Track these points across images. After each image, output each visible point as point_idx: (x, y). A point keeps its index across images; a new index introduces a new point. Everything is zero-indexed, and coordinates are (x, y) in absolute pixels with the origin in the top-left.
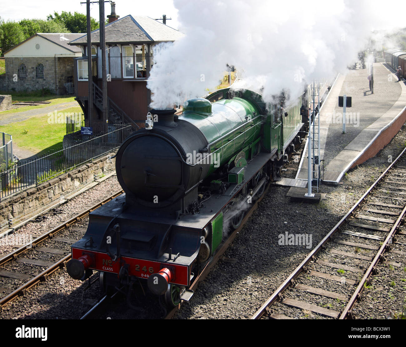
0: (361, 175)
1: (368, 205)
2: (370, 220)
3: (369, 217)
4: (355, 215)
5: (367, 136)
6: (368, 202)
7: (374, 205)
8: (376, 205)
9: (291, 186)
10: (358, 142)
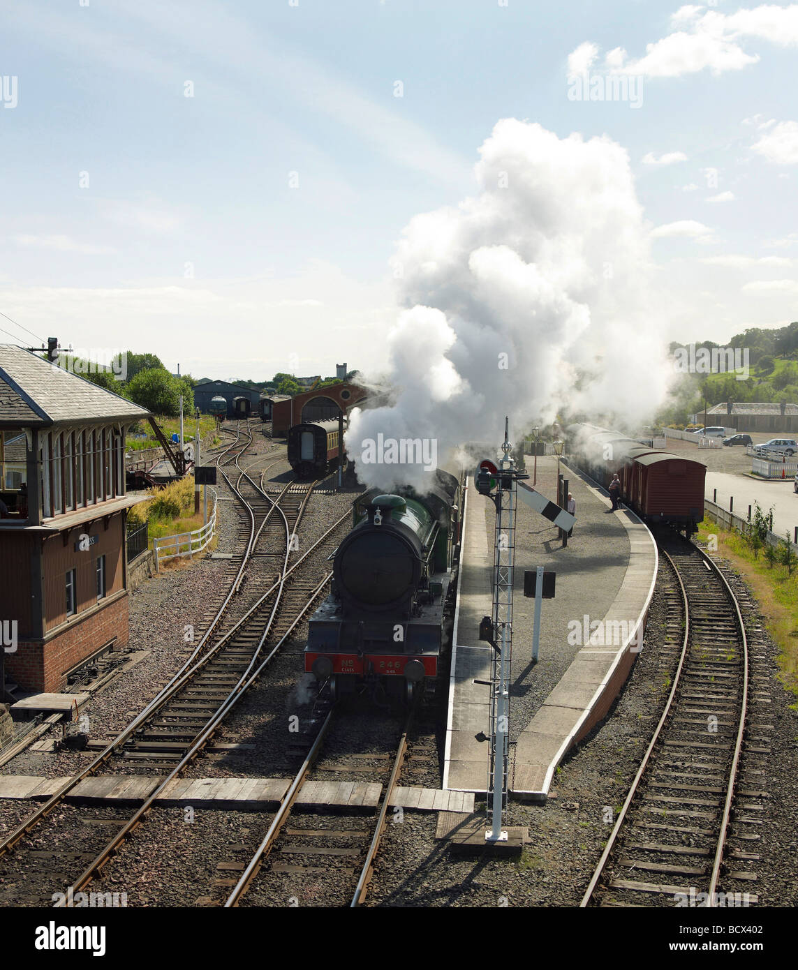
0: (592, 771)
1: (628, 851)
2: (643, 892)
3: (640, 883)
4: (608, 881)
5: (591, 670)
6: (626, 842)
7: (642, 851)
8: (647, 850)
9: (438, 811)
10: (573, 685)
